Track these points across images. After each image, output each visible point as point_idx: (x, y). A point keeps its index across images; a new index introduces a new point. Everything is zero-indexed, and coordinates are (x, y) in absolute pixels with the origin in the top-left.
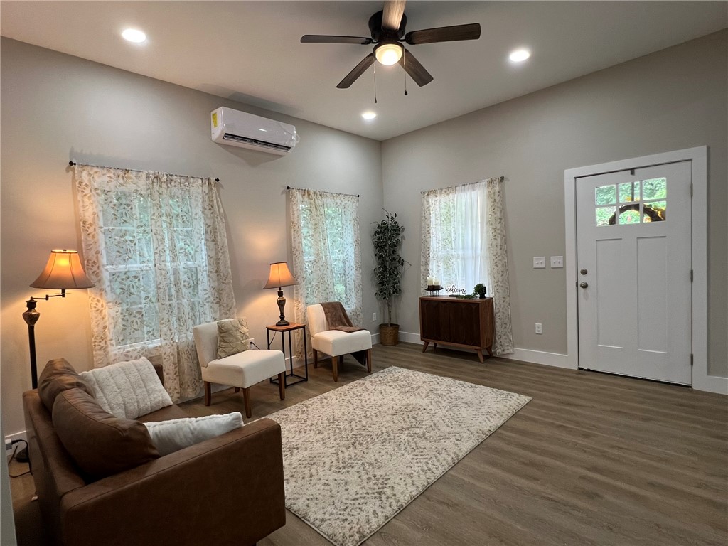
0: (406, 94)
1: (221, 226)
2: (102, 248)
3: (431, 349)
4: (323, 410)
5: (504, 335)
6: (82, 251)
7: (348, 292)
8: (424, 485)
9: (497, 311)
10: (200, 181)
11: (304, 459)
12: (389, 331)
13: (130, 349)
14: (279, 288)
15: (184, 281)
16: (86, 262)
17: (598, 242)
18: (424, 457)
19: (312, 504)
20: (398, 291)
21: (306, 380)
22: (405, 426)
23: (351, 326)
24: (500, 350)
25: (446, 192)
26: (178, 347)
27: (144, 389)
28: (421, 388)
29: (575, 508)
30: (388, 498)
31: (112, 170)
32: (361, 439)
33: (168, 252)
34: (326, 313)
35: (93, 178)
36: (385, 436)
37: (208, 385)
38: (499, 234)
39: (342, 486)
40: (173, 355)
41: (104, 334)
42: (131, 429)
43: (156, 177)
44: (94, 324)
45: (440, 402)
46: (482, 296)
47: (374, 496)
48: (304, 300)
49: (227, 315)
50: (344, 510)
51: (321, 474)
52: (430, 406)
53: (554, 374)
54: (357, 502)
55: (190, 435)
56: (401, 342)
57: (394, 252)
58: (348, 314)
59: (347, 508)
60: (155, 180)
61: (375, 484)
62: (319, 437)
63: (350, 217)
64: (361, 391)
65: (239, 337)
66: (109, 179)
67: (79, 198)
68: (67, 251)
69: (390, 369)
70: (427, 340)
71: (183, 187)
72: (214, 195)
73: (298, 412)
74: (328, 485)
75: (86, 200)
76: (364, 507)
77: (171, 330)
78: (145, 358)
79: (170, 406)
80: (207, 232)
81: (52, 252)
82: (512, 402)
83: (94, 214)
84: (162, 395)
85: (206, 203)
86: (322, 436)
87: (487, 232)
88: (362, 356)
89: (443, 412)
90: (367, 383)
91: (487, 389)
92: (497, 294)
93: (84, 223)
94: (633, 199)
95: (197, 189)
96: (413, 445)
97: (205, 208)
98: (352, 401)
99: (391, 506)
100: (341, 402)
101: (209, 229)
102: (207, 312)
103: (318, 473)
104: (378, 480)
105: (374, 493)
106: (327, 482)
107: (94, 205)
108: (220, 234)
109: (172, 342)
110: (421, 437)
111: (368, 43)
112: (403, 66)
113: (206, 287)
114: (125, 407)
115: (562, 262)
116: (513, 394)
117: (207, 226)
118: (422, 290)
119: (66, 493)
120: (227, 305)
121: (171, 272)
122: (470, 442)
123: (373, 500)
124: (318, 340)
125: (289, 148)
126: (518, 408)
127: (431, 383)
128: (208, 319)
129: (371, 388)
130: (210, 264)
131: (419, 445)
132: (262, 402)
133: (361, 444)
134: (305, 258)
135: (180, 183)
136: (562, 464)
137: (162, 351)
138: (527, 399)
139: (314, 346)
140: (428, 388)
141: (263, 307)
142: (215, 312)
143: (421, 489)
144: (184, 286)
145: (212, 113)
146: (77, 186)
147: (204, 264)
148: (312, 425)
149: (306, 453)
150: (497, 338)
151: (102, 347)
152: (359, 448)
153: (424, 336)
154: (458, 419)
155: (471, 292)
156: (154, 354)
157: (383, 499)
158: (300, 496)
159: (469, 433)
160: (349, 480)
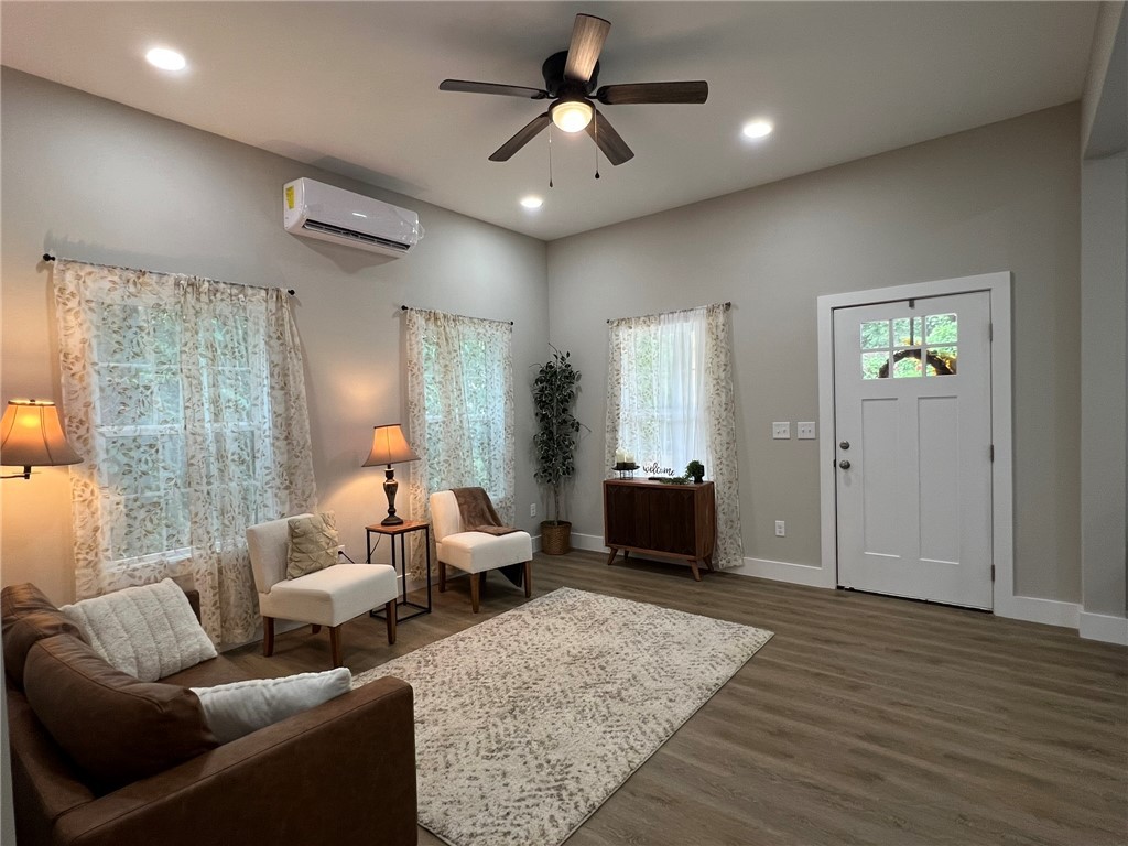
0: (597, 176)
1: (296, 365)
2: (96, 397)
3: (619, 560)
4: (459, 658)
5: (730, 538)
6: (61, 403)
7: (494, 471)
8: (625, 773)
9: (720, 502)
10: (263, 293)
11: (434, 738)
12: (556, 532)
13: (138, 565)
14: (389, 467)
15: (233, 454)
16: (66, 420)
17: (866, 403)
18: (622, 728)
19: (453, 811)
20: (570, 471)
21: (428, 611)
22: (588, 680)
23: (499, 525)
24: (724, 562)
25: (644, 321)
26: (219, 561)
27: (170, 632)
28: (610, 621)
29: (846, 797)
30: (571, 795)
31: (117, 271)
32: (522, 704)
33: (206, 406)
34: (460, 505)
35: (84, 282)
36: (560, 697)
37: (270, 621)
38: (724, 387)
39: (499, 778)
40: (211, 573)
41: (94, 541)
42: (175, 701)
43: (192, 285)
44: (78, 523)
45: (640, 642)
46: (698, 480)
47: (549, 792)
48: (425, 484)
49: (302, 508)
50: (504, 817)
51: (464, 761)
52: (625, 648)
53: (802, 596)
54: (523, 804)
55: (265, 708)
56: (573, 550)
57: (565, 410)
58: (495, 506)
59: (508, 814)
60: (189, 289)
61: (549, 774)
62: (455, 702)
63: (498, 355)
64: (518, 627)
65: (323, 544)
66: (111, 285)
67: (59, 314)
68: (37, 402)
69: (560, 591)
70: (615, 546)
71: (236, 301)
72: (286, 316)
73: (419, 663)
74: (476, 778)
75: (70, 317)
76: (535, 811)
77: (208, 533)
78: (169, 580)
79: (213, 659)
80: (272, 375)
81: (10, 403)
82: (746, 640)
83: (84, 341)
84: (199, 640)
85: (273, 329)
86: (461, 700)
87: (706, 384)
88: (516, 572)
89: (645, 658)
90: (527, 616)
91: (707, 621)
92: (720, 478)
93: (66, 356)
94: (912, 343)
95: (259, 307)
96: (605, 711)
97: (270, 337)
98: (503, 643)
99: (576, 807)
100: (487, 646)
101: (277, 370)
102: (269, 502)
103: (458, 760)
104: (553, 767)
105: (549, 789)
106: (473, 774)
107: (85, 327)
108: (295, 378)
109: (210, 552)
110: (614, 698)
111: (542, 98)
112: (592, 135)
113: (269, 463)
114: (138, 662)
115: (813, 430)
116: (746, 627)
117: (273, 365)
118: (607, 469)
119: (63, 814)
120: (303, 493)
121: (211, 437)
122: (689, 702)
123: (549, 800)
124: (447, 547)
125: (408, 246)
126: (755, 649)
127: (625, 613)
128: (271, 515)
129: (533, 623)
130: (275, 426)
131: (613, 710)
132: (360, 649)
133: (523, 712)
134: (429, 418)
135: (231, 295)
136: (822, 732)
137: (194, 567)
138: (768, 634)
139: (440, 557)
140: (620, 620)
141: (362, 496)
142: (283, 503)
143: (620, 779)
144: (233, 460)
145: (287, 186)
146: (56, 296)
147: (266, 426)
148: (443, 683)
149: (437, 728)
150: (719, 543)
151: (90, 562)
152: (521, 717)
153: (611, 539)
154: (668, 668)
155: (681, 473)
156: (180, 571)
157: (564, 797)
158: (432, 799)
159: (687, 688)
160: (508, 769)
